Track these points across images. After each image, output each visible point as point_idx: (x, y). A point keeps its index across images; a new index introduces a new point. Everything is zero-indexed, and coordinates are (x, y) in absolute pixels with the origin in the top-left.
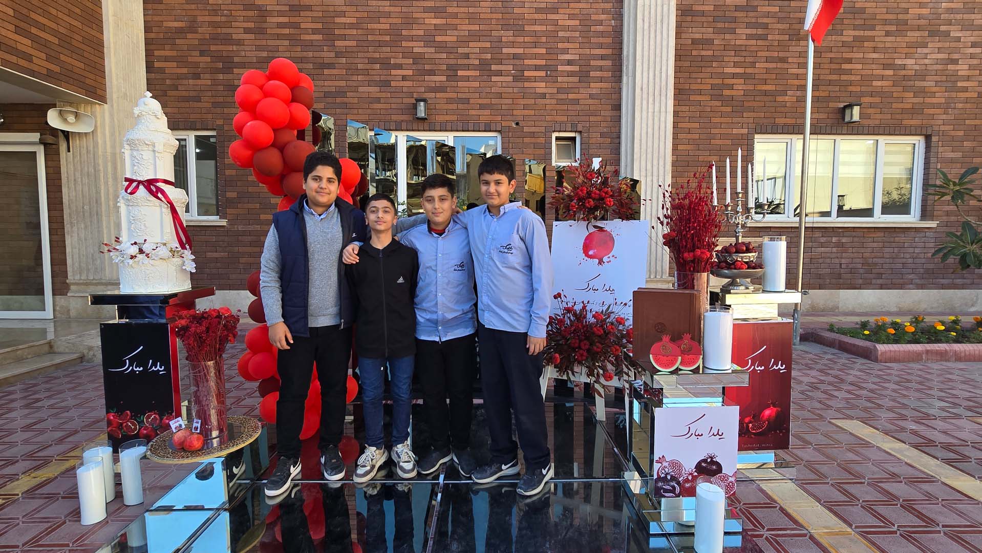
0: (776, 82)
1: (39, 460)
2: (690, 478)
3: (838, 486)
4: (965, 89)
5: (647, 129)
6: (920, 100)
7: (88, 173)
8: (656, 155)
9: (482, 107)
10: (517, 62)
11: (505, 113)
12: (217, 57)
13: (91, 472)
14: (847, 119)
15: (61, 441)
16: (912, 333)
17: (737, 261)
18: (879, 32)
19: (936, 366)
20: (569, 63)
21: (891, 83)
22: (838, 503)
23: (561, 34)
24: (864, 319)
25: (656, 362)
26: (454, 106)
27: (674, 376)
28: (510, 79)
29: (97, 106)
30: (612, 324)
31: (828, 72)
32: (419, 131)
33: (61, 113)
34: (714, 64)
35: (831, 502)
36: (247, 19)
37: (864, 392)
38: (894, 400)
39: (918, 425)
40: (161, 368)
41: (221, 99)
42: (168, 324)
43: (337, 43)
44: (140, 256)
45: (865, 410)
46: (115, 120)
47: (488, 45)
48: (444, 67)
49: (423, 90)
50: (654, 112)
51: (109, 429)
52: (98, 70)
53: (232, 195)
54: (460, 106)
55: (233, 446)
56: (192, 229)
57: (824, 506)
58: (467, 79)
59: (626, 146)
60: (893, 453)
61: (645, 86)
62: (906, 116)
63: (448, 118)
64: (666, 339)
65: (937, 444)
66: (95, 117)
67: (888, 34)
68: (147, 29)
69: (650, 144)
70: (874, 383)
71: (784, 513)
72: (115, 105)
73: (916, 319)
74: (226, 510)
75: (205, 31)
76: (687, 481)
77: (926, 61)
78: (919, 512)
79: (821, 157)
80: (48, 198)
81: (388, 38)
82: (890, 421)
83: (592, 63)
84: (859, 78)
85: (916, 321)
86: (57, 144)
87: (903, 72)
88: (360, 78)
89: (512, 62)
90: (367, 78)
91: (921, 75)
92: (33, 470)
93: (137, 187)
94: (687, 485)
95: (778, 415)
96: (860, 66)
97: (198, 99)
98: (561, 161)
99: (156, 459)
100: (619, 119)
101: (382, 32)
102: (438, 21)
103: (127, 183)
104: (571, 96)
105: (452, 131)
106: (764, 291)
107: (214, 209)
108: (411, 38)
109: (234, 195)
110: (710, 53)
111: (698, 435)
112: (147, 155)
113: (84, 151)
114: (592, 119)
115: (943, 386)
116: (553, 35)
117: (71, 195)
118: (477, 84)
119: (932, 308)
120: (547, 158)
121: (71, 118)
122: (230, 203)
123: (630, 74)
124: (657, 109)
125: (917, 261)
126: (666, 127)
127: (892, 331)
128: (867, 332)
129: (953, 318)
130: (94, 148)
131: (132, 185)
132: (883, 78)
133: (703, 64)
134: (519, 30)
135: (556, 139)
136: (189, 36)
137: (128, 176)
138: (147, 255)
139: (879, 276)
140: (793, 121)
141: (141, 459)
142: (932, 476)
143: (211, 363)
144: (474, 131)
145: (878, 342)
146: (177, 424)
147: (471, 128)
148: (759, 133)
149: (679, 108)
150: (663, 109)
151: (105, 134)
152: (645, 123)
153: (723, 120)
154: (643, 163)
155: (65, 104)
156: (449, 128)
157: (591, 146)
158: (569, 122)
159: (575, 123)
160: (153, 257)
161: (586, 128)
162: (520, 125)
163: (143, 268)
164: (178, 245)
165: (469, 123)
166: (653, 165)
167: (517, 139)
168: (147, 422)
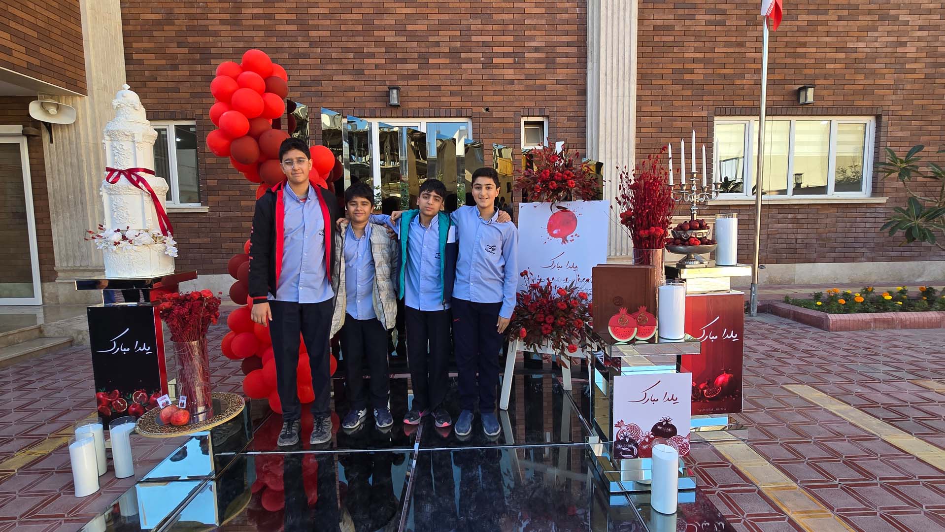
0: (734, 66)
1: (33, 438)
2: (647, 440)
3: (787, 446)
4: (913, 71)
5: (612, 112)
6: (871, 82)
7: (71, 163)
8: (620, 138)
9: (453, 94)
10: (487, 50)
11: (475, 98)
12: (194, 49)
13: (83, 447)
14: (802, 101)
15: (53, 420)
16: (862, 303)
17: (691, 237)
18: (832, 17)
19: (883, 334)
20: (536, 50)
21: (843, 66)
22: (786, 461)
23: (527, 22)
24: (817, 291)
25: (614, 333)
26: (426, 93)
27: (631, 346)
28: (480, 66)
29: (78, 98)
30: (575, 298)
31: (783, 55)
32: (391, 117)
33: (42, 105)
34: (675, 50)
35: (779, 460)
36: (223, 11)
37: (816, 359)
38: (842, 366)
39: (863, 388)
40: (147, 348)
41: (200, 90)
42: (152, 307)
43: (313, 33)
44: (123, 243)
45: (816, 375)
46: (97, 111)
47: (458, 33)
48: (416, 56)
49: (395, 77)
50: (618, 97)
51: (99, 408)
52: (79, 63)
53: (212, 182)
54: (432, 93)
55: (218, 420)
56: (175, 216)
57: (774, 464)
58: (438, 66)
59: (592, 129)
60: (839, 414)
61: (609, 72)
62: (857, 97)
63: (420, 105)
64: (623, 311)
65: (880, 405)
66: (77, 109)
67: (840, 18)
68: (125, 22)
69: (614, 128)
70: (825, 351)
71: (735, 471)
72: (95, 96)
73: (866, 290)
74: (212, 480)
75: (181, 23)
76: (644, 443)
77: (877, 45)
78: (860, 467)
79: (776, 138)
80: (33, 188)
81: (360, 28)
82: (838, 385)
83: (559, 50)
84: (813, 61)
85: (866, 292)
86: (40, 136)
87: (854, 55)
88: (334, 67)
89: (481, 49)
90: (342, 67)
91: (872, 58)
92: (27, 448)
93: (118, 177)
94: (645, 447)
95: (731, 381)
96: (814, 50)
97: (177, 90)
98: (530, 144)
99: (144, 434)
100: (584, 104)
101: (355, 22)
102: (409, 11)
103: (109, 172)
104: (538, 82)
105: (424, 117)
106: (717, 266)
107: (196, 197)
108: (383, 28)
109: (215, 182)
110: (671, 39)
111: (654, 400)
112: (127, 145)
113: (67, 142)
114: (559, 103)
115: (887, 352)
116: (520, 23)
117: (55, 185)
118: (448, 72)
119: (882, 279)
120: (515, 143)
121: (53, 110)
122: (210, 191)
123: (595, 61)
124: (621, 93)
125: (868, 235)
126: (629, 111)
127: (843, 302)
128: (819, 303)
129: (900, 288)
130: (76, 138)
131: (113, 174)
132: (835, 61)
133: (664, 49)
134: (488, 19)
135: (524, 124)
136: (166, 28)
137: (109, 166)
138: (130, 242)
139: (833, 250)
140: (751, 103)
141: (130, 434)
142: (874, 435)
143: (195, 343)
144: (445, 117)
145: (830, 311)
146: (164, 401)
147: (443, 113)
148: (718, 116)
149: (642, 92)
150: (626, 93)
151: (86, 125)
152: (610, 107)
153: (684, 103)
154: (608, 146)
155: (46, 96)
156: (421, 114)
157: (559, 130)
158: (537, 107)
159: (543, 107)
160: (136, 243)
161: (553, 113)
162: (490, 111)
163: (126, 254)
164: (160, 232)
165: (441, 110)
166: (617, 147)
167: (487, 124)
168: (136, 399)
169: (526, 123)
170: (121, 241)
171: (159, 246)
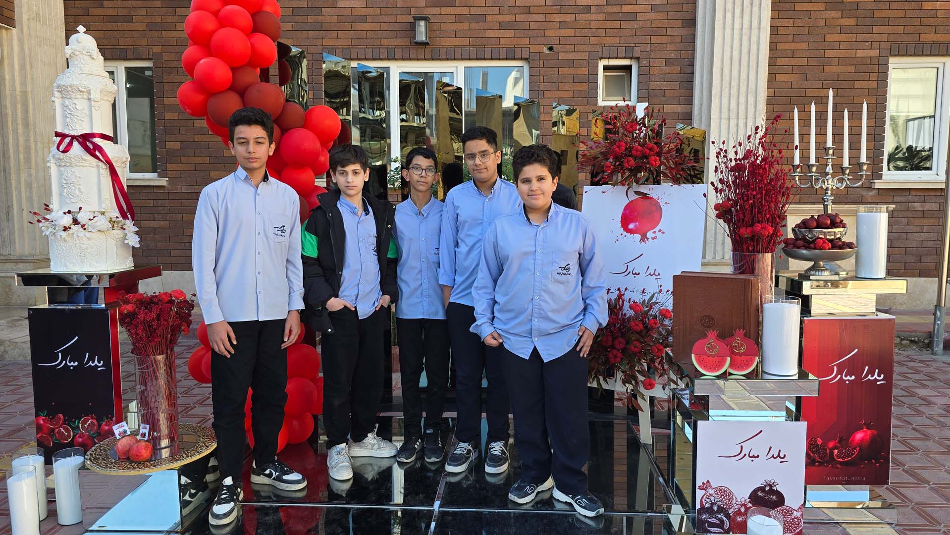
5: (732, 52)
8: (743, 89)
9: (502, 26)
11: (534, 33)
17: (819, 238)
26: (466, 26)
29: (4, 31)
32: (418, 60)
41: (158, 19)
46: (26, 48)
49: (423, 3)
50: (742, 29)
51: (38, 436)
53: (171, 145)
54: (474, 26)
59: (702, 76)
63: (457, 42)
97: (129, 19)
98: (611, 98)
100: (692, 40)
105: (462, 59)
107: (149, 162)
109: (176, 145)
114: (654, 39)
120: (591, 95)
122: (171, 156)
124: (746, 24)
126: (758, 49)
135: (604, 69)
144: (492, 59)
146: (121, 430)
147: (488, 55)
148: (896, 56)
149: (779, 23)
150: (755, 24)
151: (13, 67)
152: (729, 44)
153: (843, 37)
154: (725, 100)
156: (458, 55)
157: (653, 78)
158: (623, 45)
159: (631, 45)
160: (90, 229)
161: (645, 53)
162: (555, 50)
163: (78, 241)
164: (118, 214)
165: (486, 49)
166: (738, 103)
167: (550, 69)
168: (83, 428)
169: (606, 68)
170: (72, 227)
171: (118, 233)
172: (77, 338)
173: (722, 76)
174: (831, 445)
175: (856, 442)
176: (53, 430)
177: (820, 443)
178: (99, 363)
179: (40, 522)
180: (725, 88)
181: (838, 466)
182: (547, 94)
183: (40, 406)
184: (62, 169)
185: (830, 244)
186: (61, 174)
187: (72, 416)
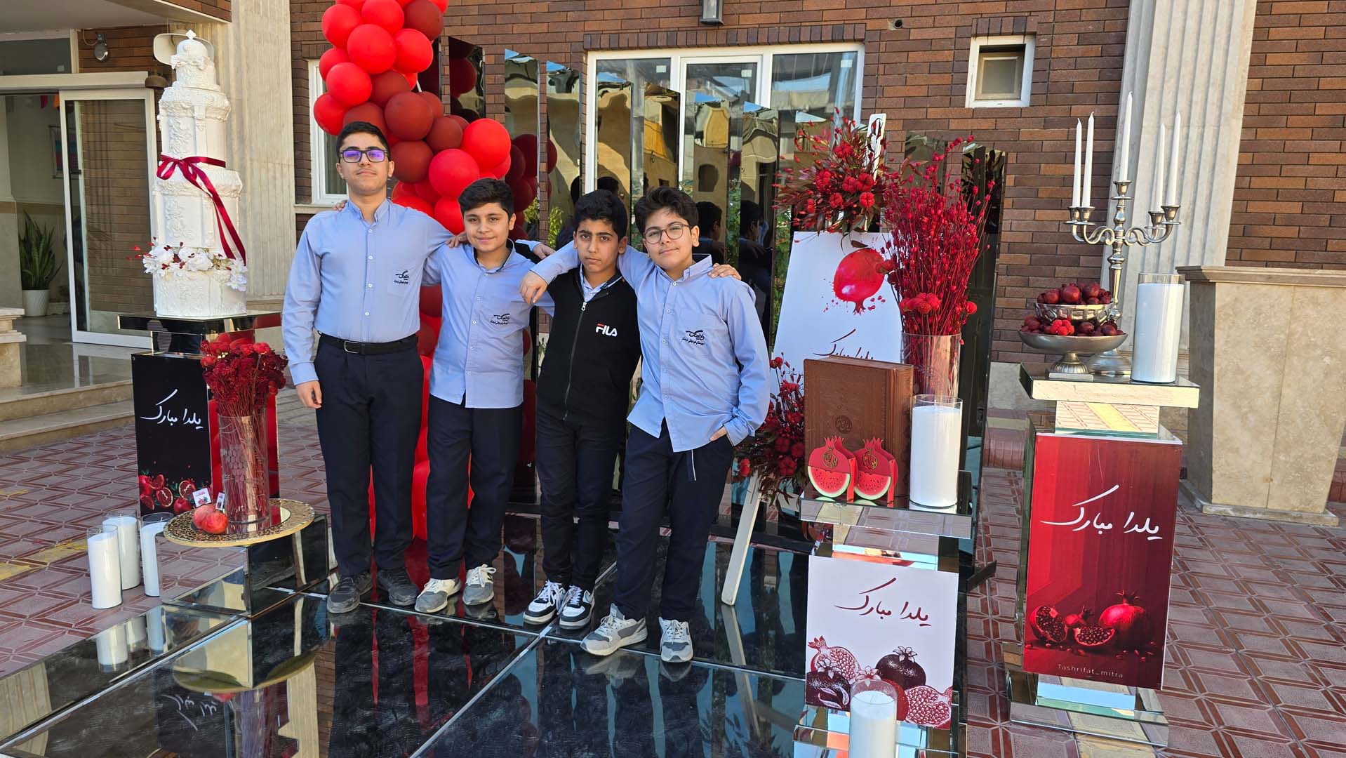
11: (875, 2)
29: (219, 26)
32: (708, 46)
33: (172, 40)
59: (1135, 60)
63: (761, 19)
69: (1188, 54)
98: (990, 96)
100: (1124, 2)
105: (769, 44)
114: (1062, 3)
120: (954, 92)
135: (979, 52)
144: (811, 42)
147: (805, 37)
154: (1169, 97)
155: (179, 24)
156: (763, 39)
157: (1055, 64)
158: (1010, 14)
159: (1023, 14)
160: (190, 268)
161: (1045, 25)
162: (904, 26)
163: (178, 282)
164: (222, 252)
165: (803, 28)
166: (1191, 101)
167: (894, 54)
168: (182, 492)
169: (983, 50)
170: (171, 264)
171: (222, 273)
172: (176, 391)
173: (1166, 59)
174: (1071, 619)
175: (1110, 620)
176: (155, 491)
177: (1054, 616)
178: (197, 421)
179: (122, 591)
180: (1170, 78)
181: (1081, 651)
182: (889, 92)
183: (144, 463)
184: (166, 198)
185: (1072, 328)
186: (165, 203)
187: (172, 479)
